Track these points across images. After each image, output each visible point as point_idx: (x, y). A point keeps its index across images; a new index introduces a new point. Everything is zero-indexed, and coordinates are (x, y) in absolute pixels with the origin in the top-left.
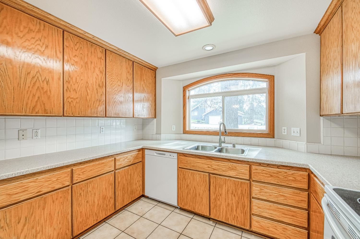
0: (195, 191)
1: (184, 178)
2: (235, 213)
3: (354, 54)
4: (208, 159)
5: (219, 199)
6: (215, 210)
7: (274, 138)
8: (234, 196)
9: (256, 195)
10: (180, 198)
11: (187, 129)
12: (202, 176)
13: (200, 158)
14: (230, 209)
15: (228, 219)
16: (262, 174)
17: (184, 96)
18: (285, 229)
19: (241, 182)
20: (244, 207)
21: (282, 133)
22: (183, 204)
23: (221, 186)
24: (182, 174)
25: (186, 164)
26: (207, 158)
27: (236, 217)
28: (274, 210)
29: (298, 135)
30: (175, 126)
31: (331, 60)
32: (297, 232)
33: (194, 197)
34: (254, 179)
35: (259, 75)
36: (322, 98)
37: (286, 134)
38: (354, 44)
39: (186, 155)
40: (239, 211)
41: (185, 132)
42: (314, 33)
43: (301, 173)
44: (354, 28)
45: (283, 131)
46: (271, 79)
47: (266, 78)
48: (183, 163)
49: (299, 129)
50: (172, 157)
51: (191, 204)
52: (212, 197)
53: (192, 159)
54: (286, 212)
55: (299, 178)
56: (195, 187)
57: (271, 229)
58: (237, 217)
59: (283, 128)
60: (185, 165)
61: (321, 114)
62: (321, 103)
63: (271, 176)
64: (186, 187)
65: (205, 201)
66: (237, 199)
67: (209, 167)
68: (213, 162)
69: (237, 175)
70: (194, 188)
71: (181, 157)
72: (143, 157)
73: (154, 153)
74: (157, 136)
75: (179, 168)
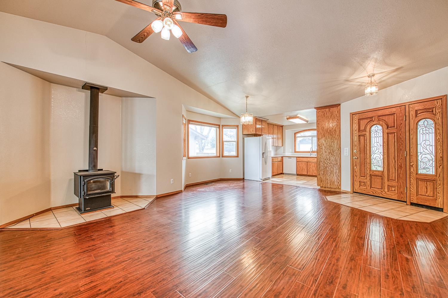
0: (302, 168)
1: (299, 164)
5: (310, 169)
6: (309, 173)
10: (297, 171)
11: (296, 151)
12: (305, 163)
14: (313, 171)
17: (295, 137)
22: (298, 173)
23: (311, 165)
30: (291, 150)
33: (302, 170)
41: (295, 152)
51: (301, 173)
52: (308, 168)
53: (301, 158)
60: (299, 160)
64: (299, 167)
65: (306, 170)
67: (307, 160)
68: (308, 158)
71: (298, 158)
72: (282, 159)
73: (287, 158)
74: (284, 154)
75: (297, 162)
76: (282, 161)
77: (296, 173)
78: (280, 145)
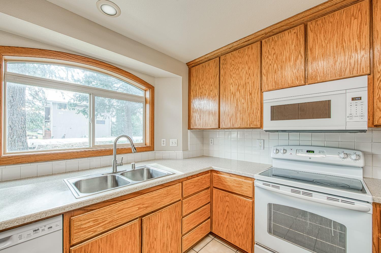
3: (232, 92)
4: (136, 196)
7: (154, 150)
9: (185, 212)
12: (128, 229)
13: (123, 200)
16: (189, 187)
18: (201, 228)
19: (175, 206)
20: (177, 233)
21: (161, 145)
23: (156, 227)
26: (134, 195)
29: (176, 145)
32: (206, 224)
34: (184, 196)
37: (165, 145)
38: (233, 87)
39: (89, 208)
40: (173, 243)
42: (186, 64)
43: (208, 175)
44: (232, 76)
45: (162, 142)
46: (152, 89)
47: (146, 87)
48: (84, 229)
49: (177, 139)
54: (202, 213)
55: (207, 180)
59: (162, 140)
62: (192, 120)
63: (195, 186)
66: (171, 229)
67: (139, 209)
69: (171, 200)
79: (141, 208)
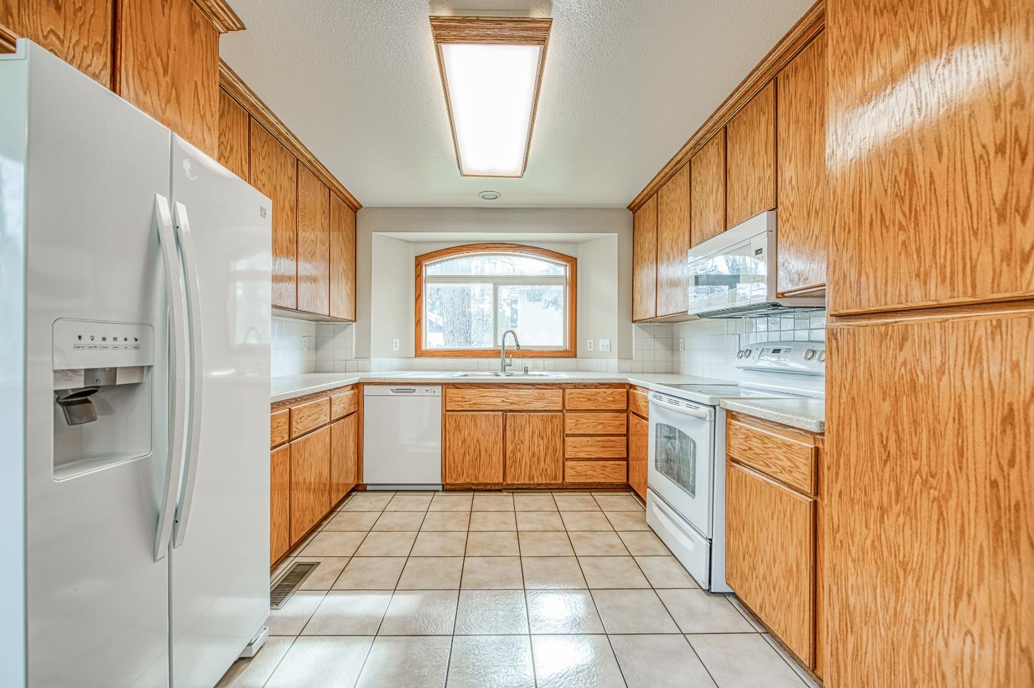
0: (478, 447)
1: (458, 428)
2: (542, 464)
4: (500, 388)
5: (519, 450)
6: (513, 470)
7: (576, 357)
8: (542, 438)
9: (570, 430)
10: (450, 466)
12: (492, 418)
13: (487, 389)
14: (536, 460)
15: (533, 477)
16: (578, 399)
17: (418, 276)
18: (604, 466)
19: (552, 416)
20: (555, 451)
21: (587, 349)
22: (454, 476)
23: (522, 429)
24: (453, 422)
25: (462, 401)
26: (498, 387)
27: (544, 471)
28: (591, 446)
29: (609, 350)
30: (398, 340)
31: (646, 251)
32: (615, 466)
33: (477, 459)
34: (568, 408)
35: (557, 255)
36: (635, 297)
37: (592, 349)
39: (459, 387)
40: (548, 459)
41: (420, 352)
42: (627, 208)
43: (620, 390)
45: (589, 345)
46: (572, 261)
47: (566, 261)
48: (454, 401)
49: (608, 341)
50: (432, 394)
51: (471, 471)
52: (510, 448)
53: (473, 391)
54: (605, 444)
55: (618, 397)
56: (478, 441)
57: (589, 472)
58: (546, 470)
59: (589, 341)
60: (458, 405)
61: (634, 319)
62: (635, 306)
63: (589, 400)
64: (460, 443)
66: (545, 441)
67: (503, 401)
68: (511, 392)
69: (546, 407)
70: (476, 441)
71: (451, 391)
72: (358, 401)
73: (387, 390)
74: (361, 362)
75: (446, 411)
76: (356, 413)
77: (444, 476)
78: (342, 309)
79: (505, 402)
